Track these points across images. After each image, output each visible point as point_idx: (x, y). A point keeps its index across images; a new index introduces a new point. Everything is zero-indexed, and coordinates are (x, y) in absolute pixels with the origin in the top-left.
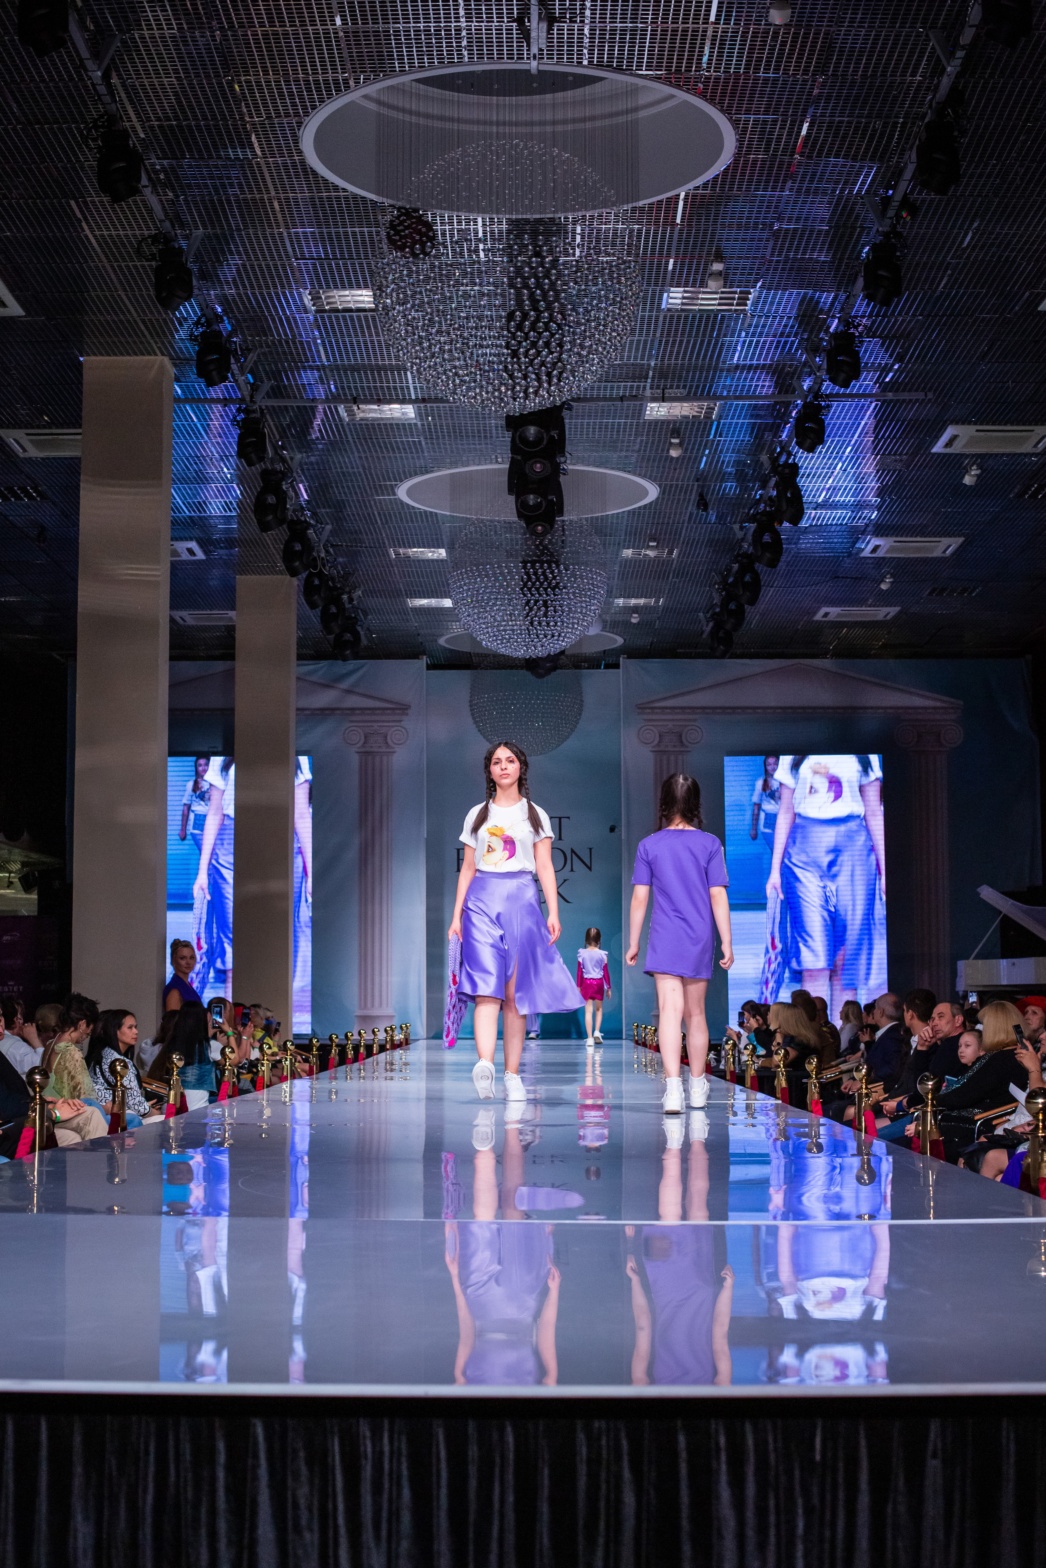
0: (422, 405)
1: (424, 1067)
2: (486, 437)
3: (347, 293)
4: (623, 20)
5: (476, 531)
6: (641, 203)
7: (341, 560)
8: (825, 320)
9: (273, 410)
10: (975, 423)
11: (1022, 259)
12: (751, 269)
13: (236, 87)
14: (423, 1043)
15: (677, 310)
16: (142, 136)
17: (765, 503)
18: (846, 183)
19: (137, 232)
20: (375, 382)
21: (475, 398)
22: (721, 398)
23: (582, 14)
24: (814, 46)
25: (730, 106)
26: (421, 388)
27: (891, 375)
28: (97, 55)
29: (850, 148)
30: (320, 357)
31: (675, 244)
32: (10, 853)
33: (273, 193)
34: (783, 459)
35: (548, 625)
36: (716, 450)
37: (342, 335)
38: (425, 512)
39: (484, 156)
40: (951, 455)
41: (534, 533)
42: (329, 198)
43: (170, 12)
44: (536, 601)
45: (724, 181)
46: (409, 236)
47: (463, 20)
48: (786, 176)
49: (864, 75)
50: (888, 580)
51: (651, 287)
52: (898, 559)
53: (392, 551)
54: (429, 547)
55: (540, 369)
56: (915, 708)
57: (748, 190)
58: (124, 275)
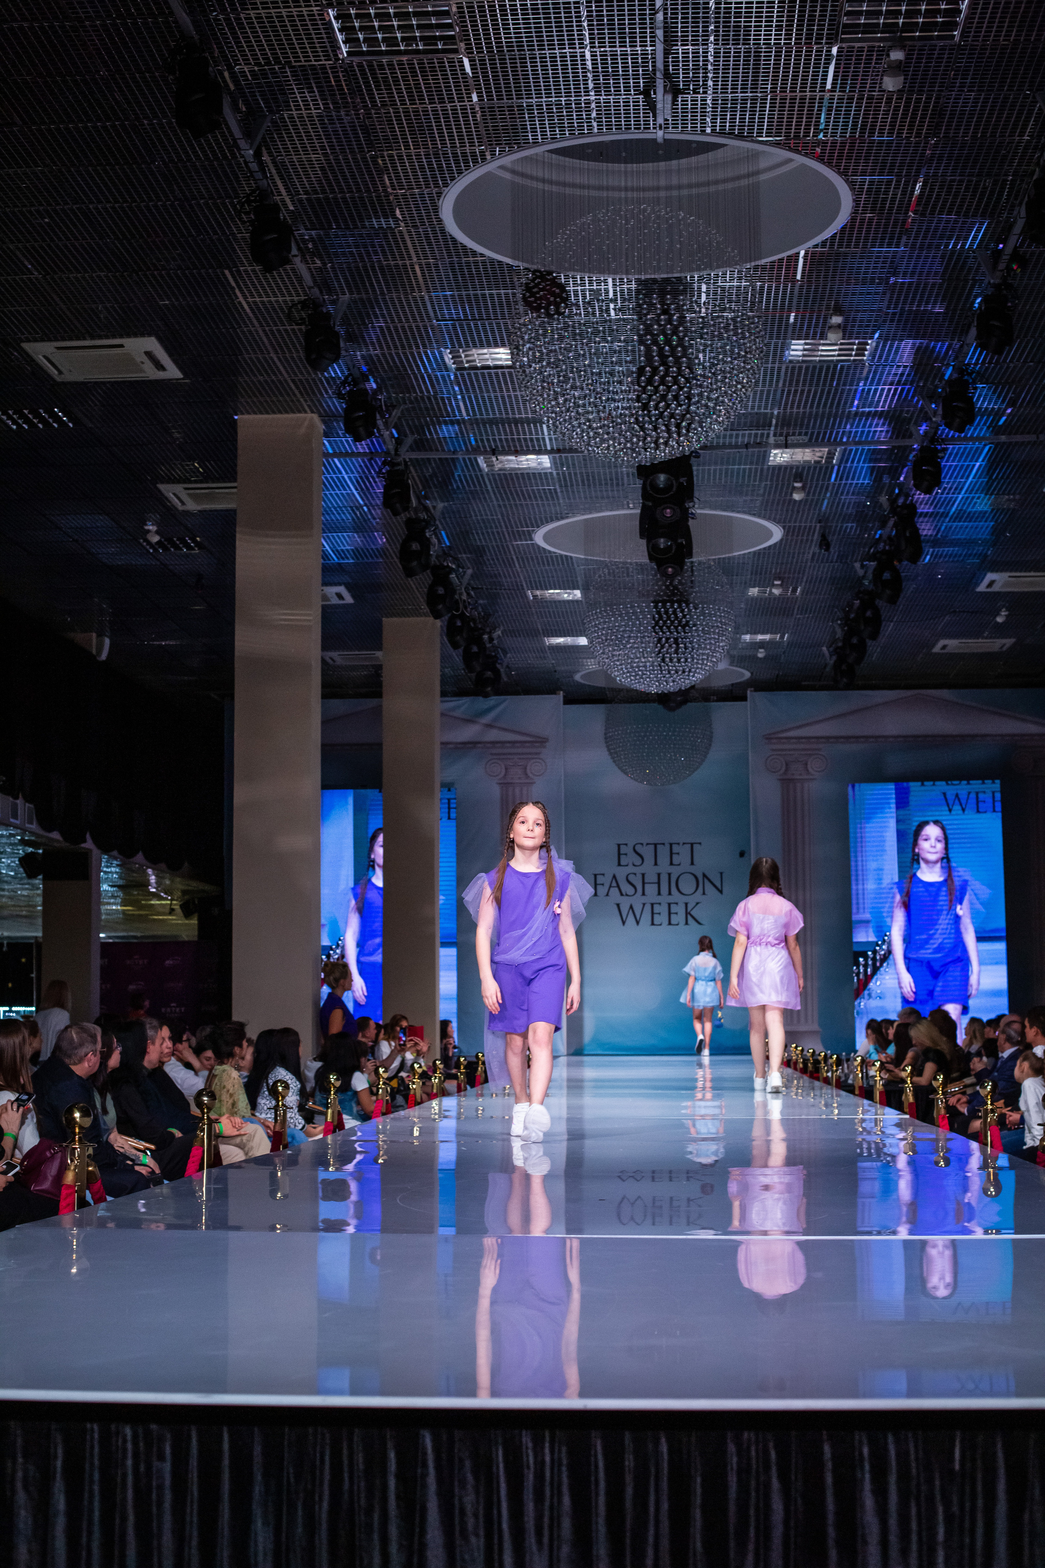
0: (557, 455)
1: (565, 1084)
2: (618, 484)
3: (485, 351)
4: (744, 89)
5: (609, 573)
6: (763, 262)
7: (481, 602)
8: (940, 368)
9: (417, 463)
12: (869, 321)
13: (380, 161)
14: (563, 1060)
15: (798, 362)
16: (292, 208)
17: (885, 542)
18: (958, 239)
19: (288, 298)
20: (512, 434)
21: (608, 448)
22: (841, 443)
23: (705, 85)
24: (926, 108)
25: (846, 169)
26: (556, 439)
27: (1004, 419)
28: (248, 135)
29: (961, 206)
30: (460, 411)
31: (795, 300)
32: (172, 881)
33: (415, 259)
34: (901, 501)
35: (679, 661)
36: (837, 493)
37: (481, 392)
38: (561, 556)
39: (614, 222)
41: (665, 574)
42: (468, 263)
43: (317, 94)
44: (667, 639)
45: (841, 239)
46: (543, 298)
47: (592, 93)
48: (901, 233)
49: (974, 137)
50: (1004, 613)
51: (773, 341)
52: (1013, 593)
53: (529, 592)
54: (565, 589)
55: (669, 421)
56: (1032, 735)
57: (865, 246)
58: (275, 338)
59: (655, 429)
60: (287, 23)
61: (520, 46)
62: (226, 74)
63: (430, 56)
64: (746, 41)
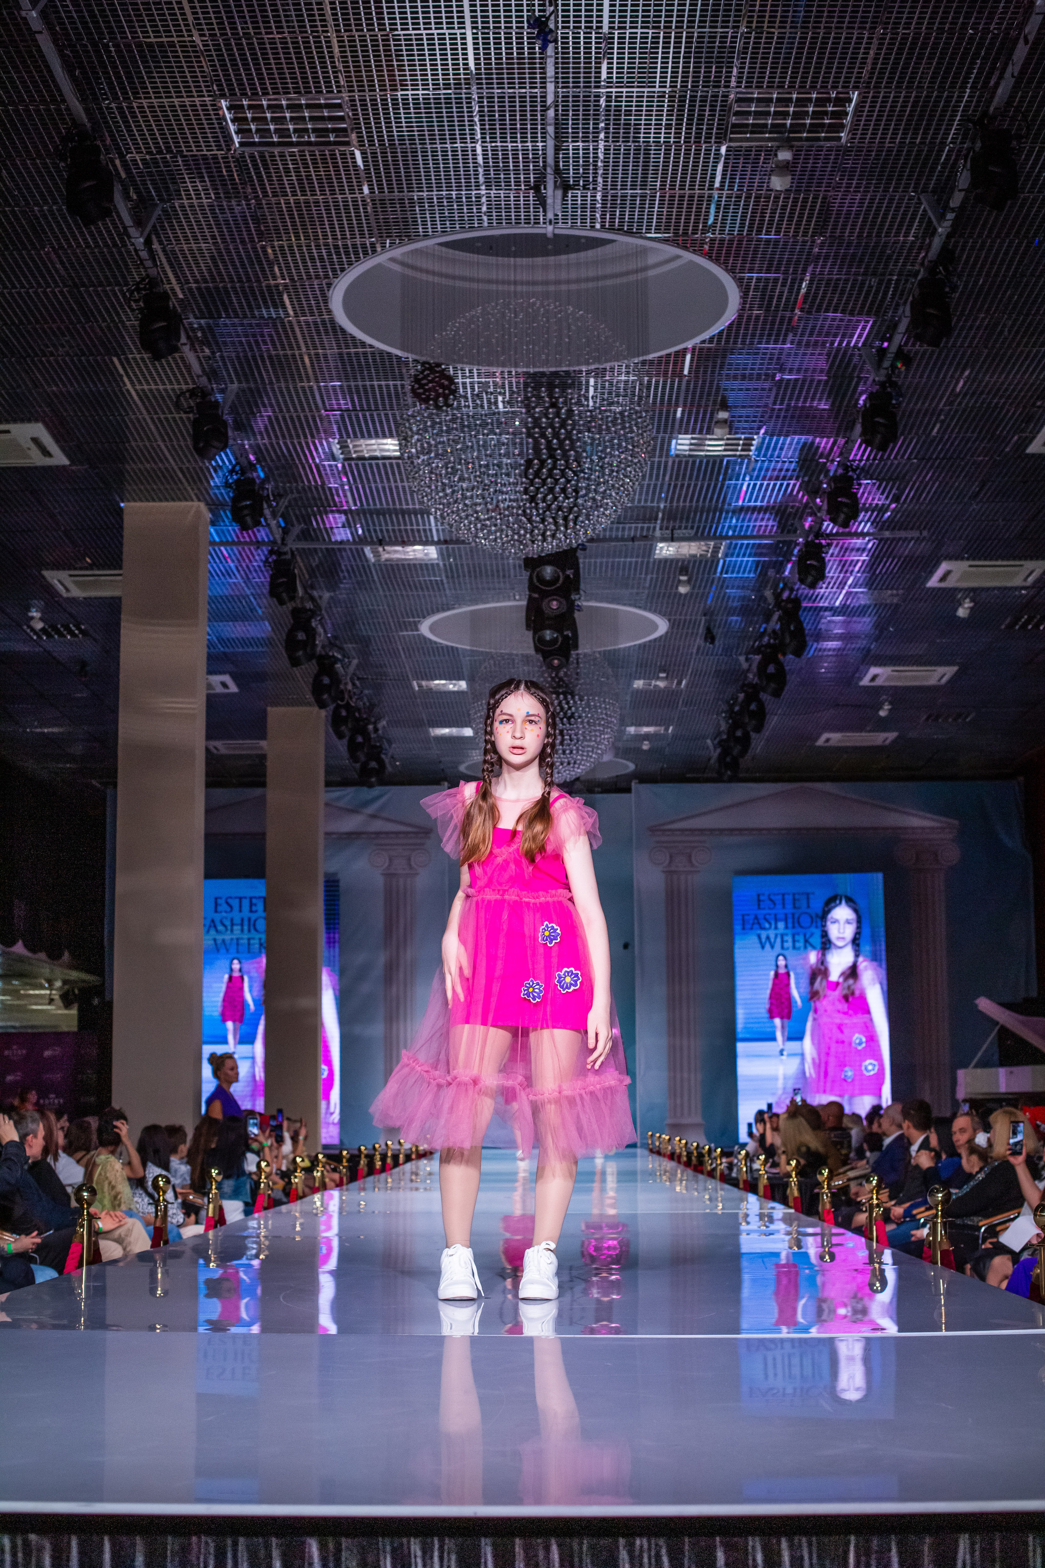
0: (444, 546)
2: (504, 576)
3: (373, 441)
4: (633, 186)
5: (495, 664)
6: (650, 357)
7: (366, 692)
8: (825, 464)
9: (303, 552)
10: (968, 559)
11: (1011, 404)
12: (755, 417)
13: (270, 251)
15: (685, 456)
16: (181, 296)
17: (769, 635)
18: (844, 336)
19: (176, 387)
20: (399, 525)
21: (495, 540)
22: (726, 537)
23: (595, 181)
24: (812, 209)
25: (734, 266)
26: (443, 530)
27: (888, 514)
28: (139, 223)
29: (847, 303)
30: (347, 502)
31: (682, 395)
32: (52, 970)
33: (304, 349)
34: (785, 595)
36: (722, 587)
37: (369, 482)
38: (447, 647)
39: (503, 315)
40: (944, 589)
41: (550, 666)
42: (357, 354)
43: (208, 183)
45: (728, 336)
46: (433, 389)
47: (483, 187)
48: (787, 330)
49: (860, 236)
50: (887, 707)
51: (661, 435)
52: (896, 687)
53: (415, 683)
54: (450, 679)
55: (557, 513)
56: (913, 828)
57: (752, 343)
58: (163, 426)
59: (543, 521)
60: (179, 112)
61: (412, 139)
62: (117, 162)
63: (322, 148)
64: (636, 139)
